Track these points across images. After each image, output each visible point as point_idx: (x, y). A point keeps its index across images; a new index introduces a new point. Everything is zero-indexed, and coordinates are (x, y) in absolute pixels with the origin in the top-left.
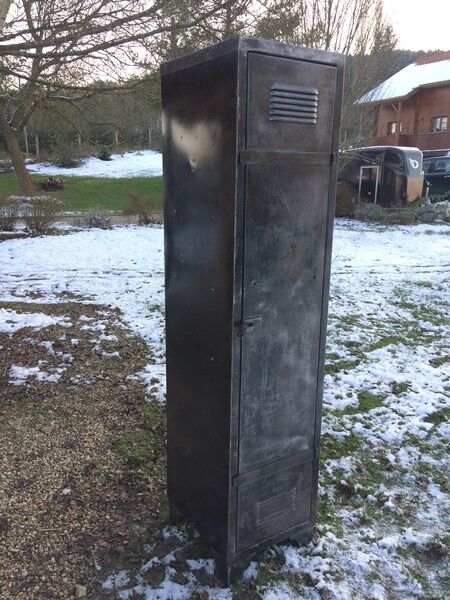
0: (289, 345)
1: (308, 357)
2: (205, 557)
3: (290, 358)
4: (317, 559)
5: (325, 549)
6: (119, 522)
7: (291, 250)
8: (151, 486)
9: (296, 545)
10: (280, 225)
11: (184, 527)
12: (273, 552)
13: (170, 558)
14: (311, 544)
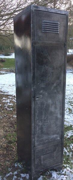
0: (52, 105)
1: (59, 109)
2: (27, 173)
3: (52, 109)
4: (62, 176)
5: (65, 173)
6: (2, 161)
7: (51, 74)
8: (14, 150)
9: (56, 171)
10: (47, 66)
11: (22, 163)
12: (49, 173)
13: (16, 173)
14: (61, 171)
